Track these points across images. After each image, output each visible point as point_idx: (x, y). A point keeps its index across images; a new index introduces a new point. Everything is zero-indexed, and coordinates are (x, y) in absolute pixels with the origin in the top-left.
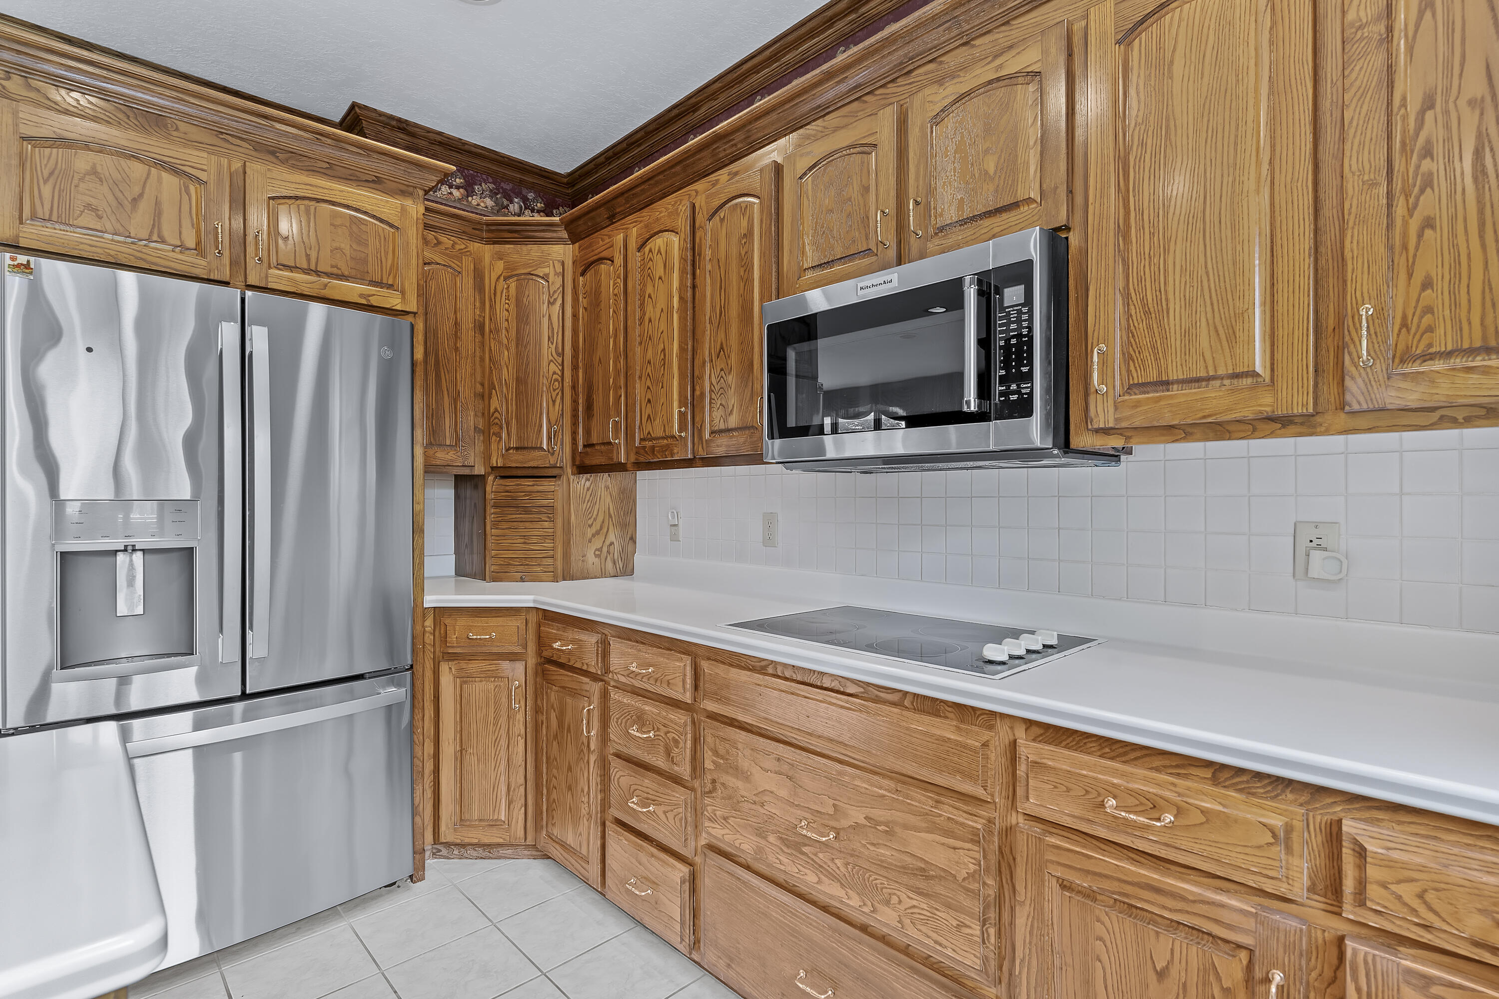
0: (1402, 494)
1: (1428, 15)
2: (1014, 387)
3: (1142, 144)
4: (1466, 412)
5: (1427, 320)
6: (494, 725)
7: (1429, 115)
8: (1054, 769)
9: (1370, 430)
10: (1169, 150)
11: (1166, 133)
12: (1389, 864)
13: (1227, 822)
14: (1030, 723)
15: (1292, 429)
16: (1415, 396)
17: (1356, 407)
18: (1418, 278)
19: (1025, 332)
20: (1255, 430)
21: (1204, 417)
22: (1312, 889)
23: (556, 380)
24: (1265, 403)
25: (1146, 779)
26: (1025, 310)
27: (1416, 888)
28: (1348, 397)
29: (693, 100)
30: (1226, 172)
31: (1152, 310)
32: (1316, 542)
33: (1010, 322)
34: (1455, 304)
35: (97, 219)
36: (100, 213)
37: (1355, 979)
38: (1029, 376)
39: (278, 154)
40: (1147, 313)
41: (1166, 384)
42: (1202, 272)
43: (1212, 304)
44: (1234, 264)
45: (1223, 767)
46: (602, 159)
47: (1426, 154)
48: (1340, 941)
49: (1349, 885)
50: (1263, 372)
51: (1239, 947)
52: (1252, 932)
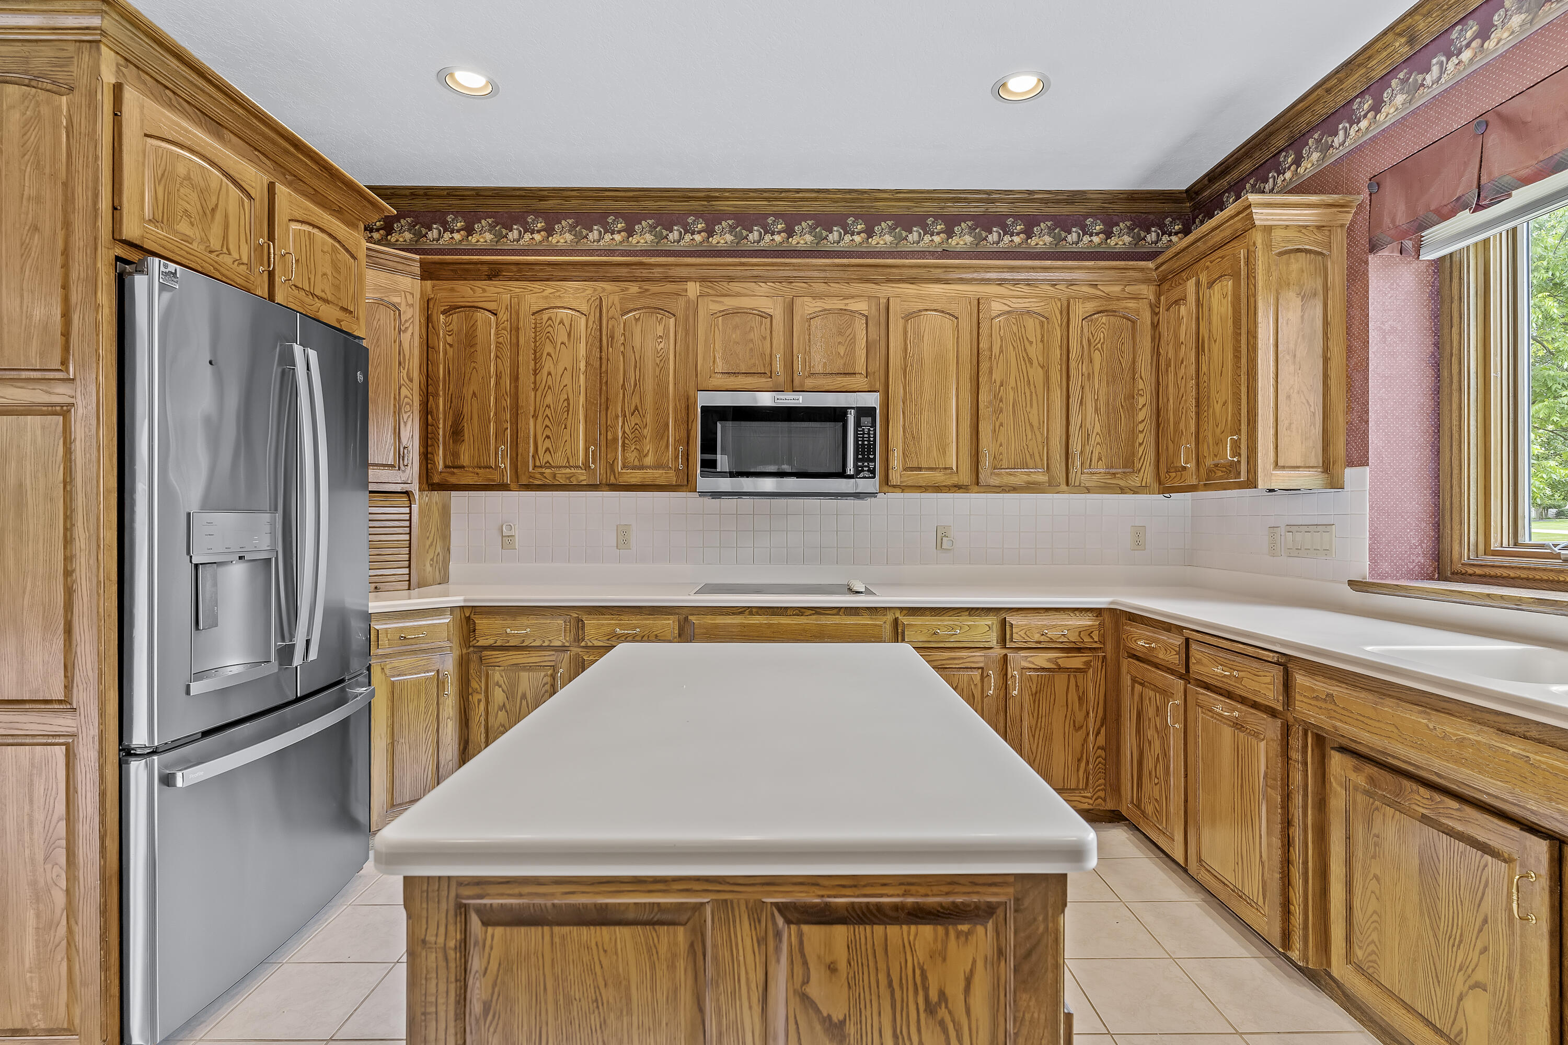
0: (970, 515)
1: (1002, 354)
2: (866, 464)
3: (912, 365)
4: (1009, 488)
5: (1001, 457)
6: (425, 713)
7: (1002, 388)
9: (984, 492)
10: (922, 372)
11: (921, 364)
12: (1018, 626)
13: (976, 626)
14: (901, 609)
15: (961, 490)
16: (998, 482)
17: (982, 484)
18: (999, 443)
19: (872, 439)
20: (949, 490)
21: (934, 484)
22: (997, 643)
23: (407, 404)
24: (955, 480)
25: (949, 620)
26: (872, 429)
27: (1024, 631)
28: (980, 481)
29: (545, 193)
32: (944, 534)
33: (864, 434)
34: (1008, 453)
35: (190, 226)
36: (193, 220)
37: (1010, 665)
38: (874, 460)
39: (287, 176)
40: (914, 438)
41: (920, 469)
42: (934, 425)
43: (938, 439)
45: (973, 609)
46: (407, 192)
47: (1001, 401)
48: (1006, 655)
49: (1008, 637)
50: (955, 468)
51: (979, 668)
52: (982, 662)
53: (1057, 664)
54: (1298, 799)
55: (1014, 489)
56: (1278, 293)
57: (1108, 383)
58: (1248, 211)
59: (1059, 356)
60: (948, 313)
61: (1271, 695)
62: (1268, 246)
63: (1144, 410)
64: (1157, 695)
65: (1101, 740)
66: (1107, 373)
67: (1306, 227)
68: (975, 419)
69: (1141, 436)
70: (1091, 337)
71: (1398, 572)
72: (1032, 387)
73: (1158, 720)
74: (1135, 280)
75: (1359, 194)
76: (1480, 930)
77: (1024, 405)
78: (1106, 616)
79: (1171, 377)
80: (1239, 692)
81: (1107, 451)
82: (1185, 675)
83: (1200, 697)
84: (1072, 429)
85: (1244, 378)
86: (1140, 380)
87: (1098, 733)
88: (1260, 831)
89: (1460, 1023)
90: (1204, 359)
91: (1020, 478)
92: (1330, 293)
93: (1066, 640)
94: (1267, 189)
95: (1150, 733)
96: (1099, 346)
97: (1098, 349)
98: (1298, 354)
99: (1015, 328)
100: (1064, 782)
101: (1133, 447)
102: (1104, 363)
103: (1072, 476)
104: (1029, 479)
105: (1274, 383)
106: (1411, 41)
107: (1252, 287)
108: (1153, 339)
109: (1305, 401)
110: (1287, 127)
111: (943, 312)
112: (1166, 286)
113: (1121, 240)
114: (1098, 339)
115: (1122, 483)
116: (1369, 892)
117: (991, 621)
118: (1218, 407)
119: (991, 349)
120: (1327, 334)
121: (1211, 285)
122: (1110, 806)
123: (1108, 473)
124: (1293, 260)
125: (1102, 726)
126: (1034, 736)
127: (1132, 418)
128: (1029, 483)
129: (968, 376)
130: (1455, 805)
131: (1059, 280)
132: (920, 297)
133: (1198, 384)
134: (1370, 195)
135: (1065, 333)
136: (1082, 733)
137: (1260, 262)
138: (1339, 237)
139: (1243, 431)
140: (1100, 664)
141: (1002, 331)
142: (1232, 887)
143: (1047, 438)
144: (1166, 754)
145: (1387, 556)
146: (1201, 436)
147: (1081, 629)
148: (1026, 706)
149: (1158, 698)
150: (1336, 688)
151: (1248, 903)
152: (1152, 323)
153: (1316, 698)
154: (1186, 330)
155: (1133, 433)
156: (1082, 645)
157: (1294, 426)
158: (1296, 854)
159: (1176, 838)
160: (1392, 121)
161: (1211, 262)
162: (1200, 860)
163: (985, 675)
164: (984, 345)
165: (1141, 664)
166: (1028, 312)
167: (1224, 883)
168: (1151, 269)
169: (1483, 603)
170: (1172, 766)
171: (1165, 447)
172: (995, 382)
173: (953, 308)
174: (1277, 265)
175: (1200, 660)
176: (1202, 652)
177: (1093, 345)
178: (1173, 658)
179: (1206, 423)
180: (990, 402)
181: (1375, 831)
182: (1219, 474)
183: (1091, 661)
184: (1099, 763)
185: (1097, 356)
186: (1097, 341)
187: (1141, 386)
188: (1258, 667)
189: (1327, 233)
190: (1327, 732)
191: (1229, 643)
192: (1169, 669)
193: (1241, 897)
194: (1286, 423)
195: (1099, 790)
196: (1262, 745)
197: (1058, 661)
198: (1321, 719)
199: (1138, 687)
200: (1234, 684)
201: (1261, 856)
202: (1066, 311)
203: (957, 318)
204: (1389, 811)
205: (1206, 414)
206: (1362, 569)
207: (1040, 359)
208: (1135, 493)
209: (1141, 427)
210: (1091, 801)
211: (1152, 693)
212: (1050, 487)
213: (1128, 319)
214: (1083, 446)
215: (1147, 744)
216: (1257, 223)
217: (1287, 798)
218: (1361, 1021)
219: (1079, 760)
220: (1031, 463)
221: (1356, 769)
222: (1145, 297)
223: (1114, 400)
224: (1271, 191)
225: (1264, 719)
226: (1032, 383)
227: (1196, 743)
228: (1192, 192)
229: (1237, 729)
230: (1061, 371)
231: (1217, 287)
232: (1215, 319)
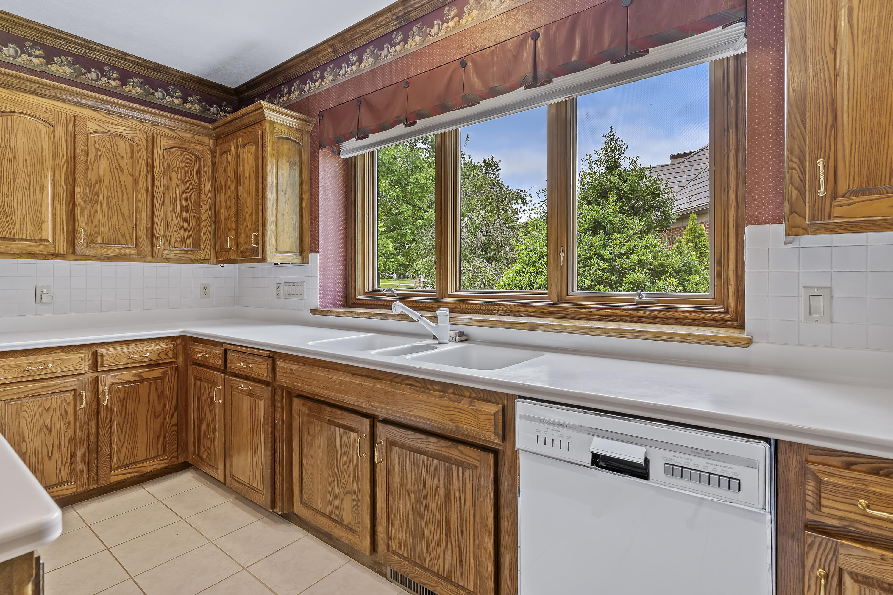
0: (70, 276)
1: (96, 161)
3: (3, 154)
4: (104, 258)
5: (96, 235)
7: (97, 185)
8: (4, 365)
9: (81, 260)
10: (15, 161)
11: (14, 155)
12: (108, 355)
13: (69, 360)
15: (58, 258)
16: (93, 253)
17: (78, 254)
18: (94, 224)
20: (46, 257)
21: (30, 252)
22: (89, 369)
24: (51, 249)
25: (41, 358)
27: (113, 358)
28: (76, 251)
30: (38, 177)
31: (8, 213)
32: (44, 291)
34: (102, 232)
37: (101, 383)
41: (14, 239)
42: (29, 205)
43: (33, 217)
44: (41, 206)
45: (66, 347)
47: (96, 194)
48: (97, 377)
49: (99, 363)
50: (51, 240)
51: (71, 390)
52: (74, 385)
53: (141, 377)
54: (279, 427)
55: (108, 258)
56: (278, 159)
57: (182, 194)
58: (261, 110)
59: (145, 171)
60: (44, 121)
61: (266, 375)
62: (273, 132)
63: (207, 213)
64: (209, 385)
65: (175, 420)
66: (182, 187)
67: (291, 127)
68: (71, 205)
69: (205, 229)
70: (170, 162)
71: (331, 304)
72: (123, 188)
73: (209, 400)
74: (201, 133)
75: (315, 118)
76: (348, 467)
77: (117, 200)
78: (179, 341)
79: (223, 195)
80: (251, 375)
81: (181, 236)
82: (225, 370)
83: (232, 382)
84: (156, 220)
85: (260, 201)
86: (204, 195)
87: (173, 415)
88: (261, 449)
89: (342, 513)
90: (241, 187)
91: (114, 250)
92: (303, 165)
93: (148, 360)
94: (275, 103)
95: (205, 409)
96: (176, 169)
97: (175, 171)
98: (287, 193)
99: (108, 145)
100: (146, 454)
101: (200, 235)
102: (179, 181)
103: (156, 251)
104: (121, 252)
105: (276, 206)
106: (335, 51)
107: (264, 152)
108: (213, 172)
109: (291, 218)
110: (284, 73)
111: (38, 118)
112: (220, 141)
113: (194, 106)
114: (175, 164)
115: (192, 257)
116: (309, 464)
117: (86, 354)
118: (247, 216)
119: (87, 155)
120: (301, 185)
121: (244, 146)
122: (181, 460)
123: (183, 250)
124: (285, 143)
125: (175, 411)
126: (122, 430)
127: (198, 218)
128: (121, 254)
129: (65, 173)
130: (339, 412)
131: (145, 119)
132: (13, 101)
133: (237, 202)
134: (319, 120)
135: (150, 157)
136: (160, 419)
137: (268, 139)
138: (307, 138)
139: (260, 230)
140: (174, 372)
141: (97, 145)
142: (248, 485)
143: (136, 224)
144: (214, 419)
145: (326, 297)
146: (239, 232)
147: (159, 352)
148: (115, 410)
149: (209, 387)
150: (294, 366)
151: (256, 491)
152: (212, 162)
153: (286, 372)
154: (231, 170)
155: (199, 227)
156: (161, 362)
157: (285, 230)
158: (278, 457)
159: (219, 468)
160: (328, 87)
161: (245, 133)
162: (232, 476)
163: (78, 394)
164: (80, 151)
165: (200, 368)
166: (120, 135)
167: (244, 485)
168: (211, 129)
169: (358, 316)
170: (217, 425)
171: (219, 236)
172: (90, 180)
173: (49, 117)
174: (277, 144)
175: (232, 360)
176: (233, 356)
177: (171, 167)
178: (218, 362)
179: (241, 225)
180: (86, 195)
181: (311, 434)
182: (248, 254)
183: (167, 371)
184: (173, 435)
185: (174, 175)
186: (174, 166)
187: (205, 198)
188: (260, 360)
189: (301, 133)
190: (291, 389)
191: (246, 349)
192: (216, 368)
193: (252, 489)
194: (282, 228)
195: (173, 453)
196: (262, 402)
197: (142, 374)
198: (288, 383)
199: (198, 382)
200: (249, 371)
201: (262, 463)
202: (151, 141)
203: (53, 126)
204: (316, 421)
205: (241, 219)
206: (315, 303)
207: (130, 170)
208: (201, 263)
209: (205, 223)
210: (167, 461)
211: (206, 385)
212: (140, 257)
213: (196, 156)
214: (164, 232)
215: (203, 416)
216: (267, 118)
217: (274, 427)
218: (307, 530)
219: (158, 437)
220: (122, 241)
221: (304, 405)
222: (207, 144)
223: (187, 204)
224: (278, 104)
225: (263, 388)
226: (123, 185)
227: (230, 409)
228: (239, 91)
229: (250, 396)
230: (147, 180)
231: (247, 148)
232: (246, 166)
